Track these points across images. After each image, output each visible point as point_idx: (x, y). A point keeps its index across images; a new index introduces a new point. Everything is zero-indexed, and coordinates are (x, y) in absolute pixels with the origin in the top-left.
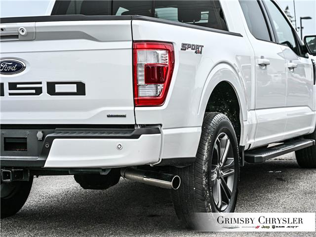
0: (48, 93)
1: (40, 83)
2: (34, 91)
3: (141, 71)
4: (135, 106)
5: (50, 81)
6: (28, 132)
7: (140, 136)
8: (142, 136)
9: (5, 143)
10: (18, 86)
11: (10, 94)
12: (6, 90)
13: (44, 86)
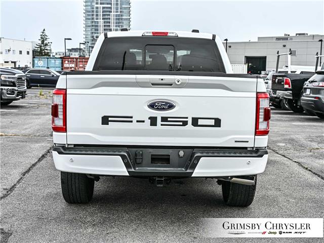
0: (192, 125)
1: (187, 118)
2: (181, 123)
3: (261, 115)
4: (255, 135)
5: (194, 116)
6: (171, 151)
7: (263, 155)
8: (265, 155)
9: (152, 158)
10: (169, 119)
11: (162, 125)
12: (159, 122)
13: (190, 120)
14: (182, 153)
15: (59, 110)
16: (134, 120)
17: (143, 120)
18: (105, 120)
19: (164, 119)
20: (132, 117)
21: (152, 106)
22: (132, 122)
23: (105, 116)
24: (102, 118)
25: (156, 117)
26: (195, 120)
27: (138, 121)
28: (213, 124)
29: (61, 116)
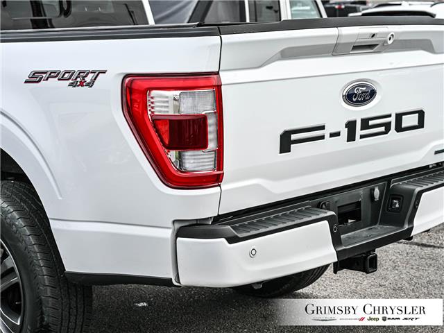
0: (395, 129)
1: (391, 116)
2: (384, 129)
5: (398, 111)
6: (361, 192)
10: (370, 123)
11: (362, 137)
12: (359, 132)
13: (393, 120)
14: (377, 192)
16: (326, 132)
17: (338, 130)
18: (286, 142)
19: (365, 124)
20: (323, 128)
23: (285, 132)
24: (282, 136)
25: (355, 122)
26: (399, 117)
27: (332, 135)
28: (416, 123)
29: (212, 145)
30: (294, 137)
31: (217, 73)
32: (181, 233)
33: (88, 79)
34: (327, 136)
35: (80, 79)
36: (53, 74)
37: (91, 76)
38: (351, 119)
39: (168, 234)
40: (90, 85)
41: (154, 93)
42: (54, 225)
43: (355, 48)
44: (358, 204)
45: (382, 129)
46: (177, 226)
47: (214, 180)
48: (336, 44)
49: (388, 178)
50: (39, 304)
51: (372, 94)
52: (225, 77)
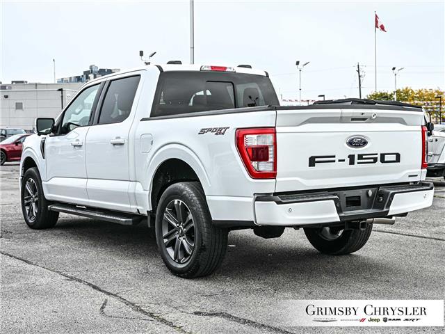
0: (380, 161)
1: (377, 154)
4: (421, 168)
5: (382, 152)
6: (360, 191)
9: (347, 201)
10: (364, 157)
11: (358, 163)
12: (356, 160)
13: (379, 157)
14: (370, 193)
15: (270, 153)
16: (336, 159)
17: (343, 159)
18: (312, 162)
19: (360, 157)
20: (334, 157)
21: (351, 143)
22: (334, 161)
23: (312, 157)
24: (310, 159)
25: (354, 155)
26: (383, 156)
27: (340, 161)
28: (395, 159)
29: (271, 160)
30: (316, 160)
31: (275, 127)
32: (257, 199)
33: (222, 131)
34: (337, 161)
35: (219, 132)
36: (209, 130)
37: (223, 130)
38: (352, 154)
39: (251, 200)
40: (223, 134)
41: (247, 136)
42: (208, 198)
43: (353, 119)
44: (359, 197)
45: (372, 160)
46: (256, 196)
47: (272, 175)
48: (341, 117)
49: (378, 186)
50: (201, 235)
51: (365, 143)
52: (278, 129)
